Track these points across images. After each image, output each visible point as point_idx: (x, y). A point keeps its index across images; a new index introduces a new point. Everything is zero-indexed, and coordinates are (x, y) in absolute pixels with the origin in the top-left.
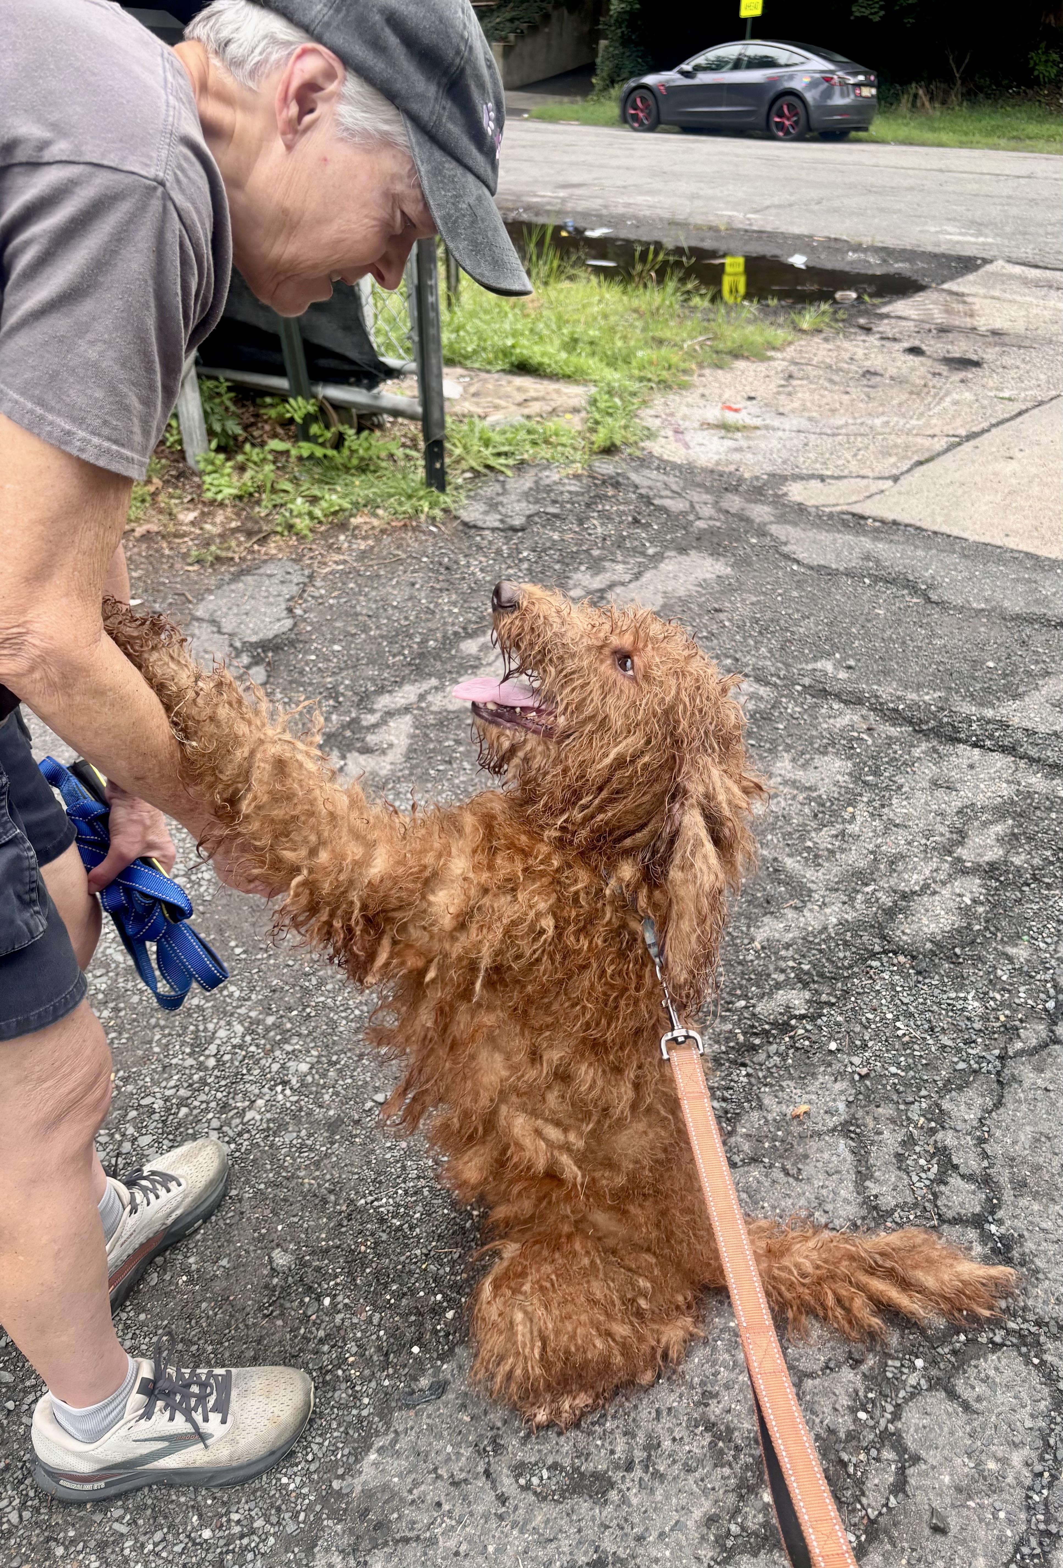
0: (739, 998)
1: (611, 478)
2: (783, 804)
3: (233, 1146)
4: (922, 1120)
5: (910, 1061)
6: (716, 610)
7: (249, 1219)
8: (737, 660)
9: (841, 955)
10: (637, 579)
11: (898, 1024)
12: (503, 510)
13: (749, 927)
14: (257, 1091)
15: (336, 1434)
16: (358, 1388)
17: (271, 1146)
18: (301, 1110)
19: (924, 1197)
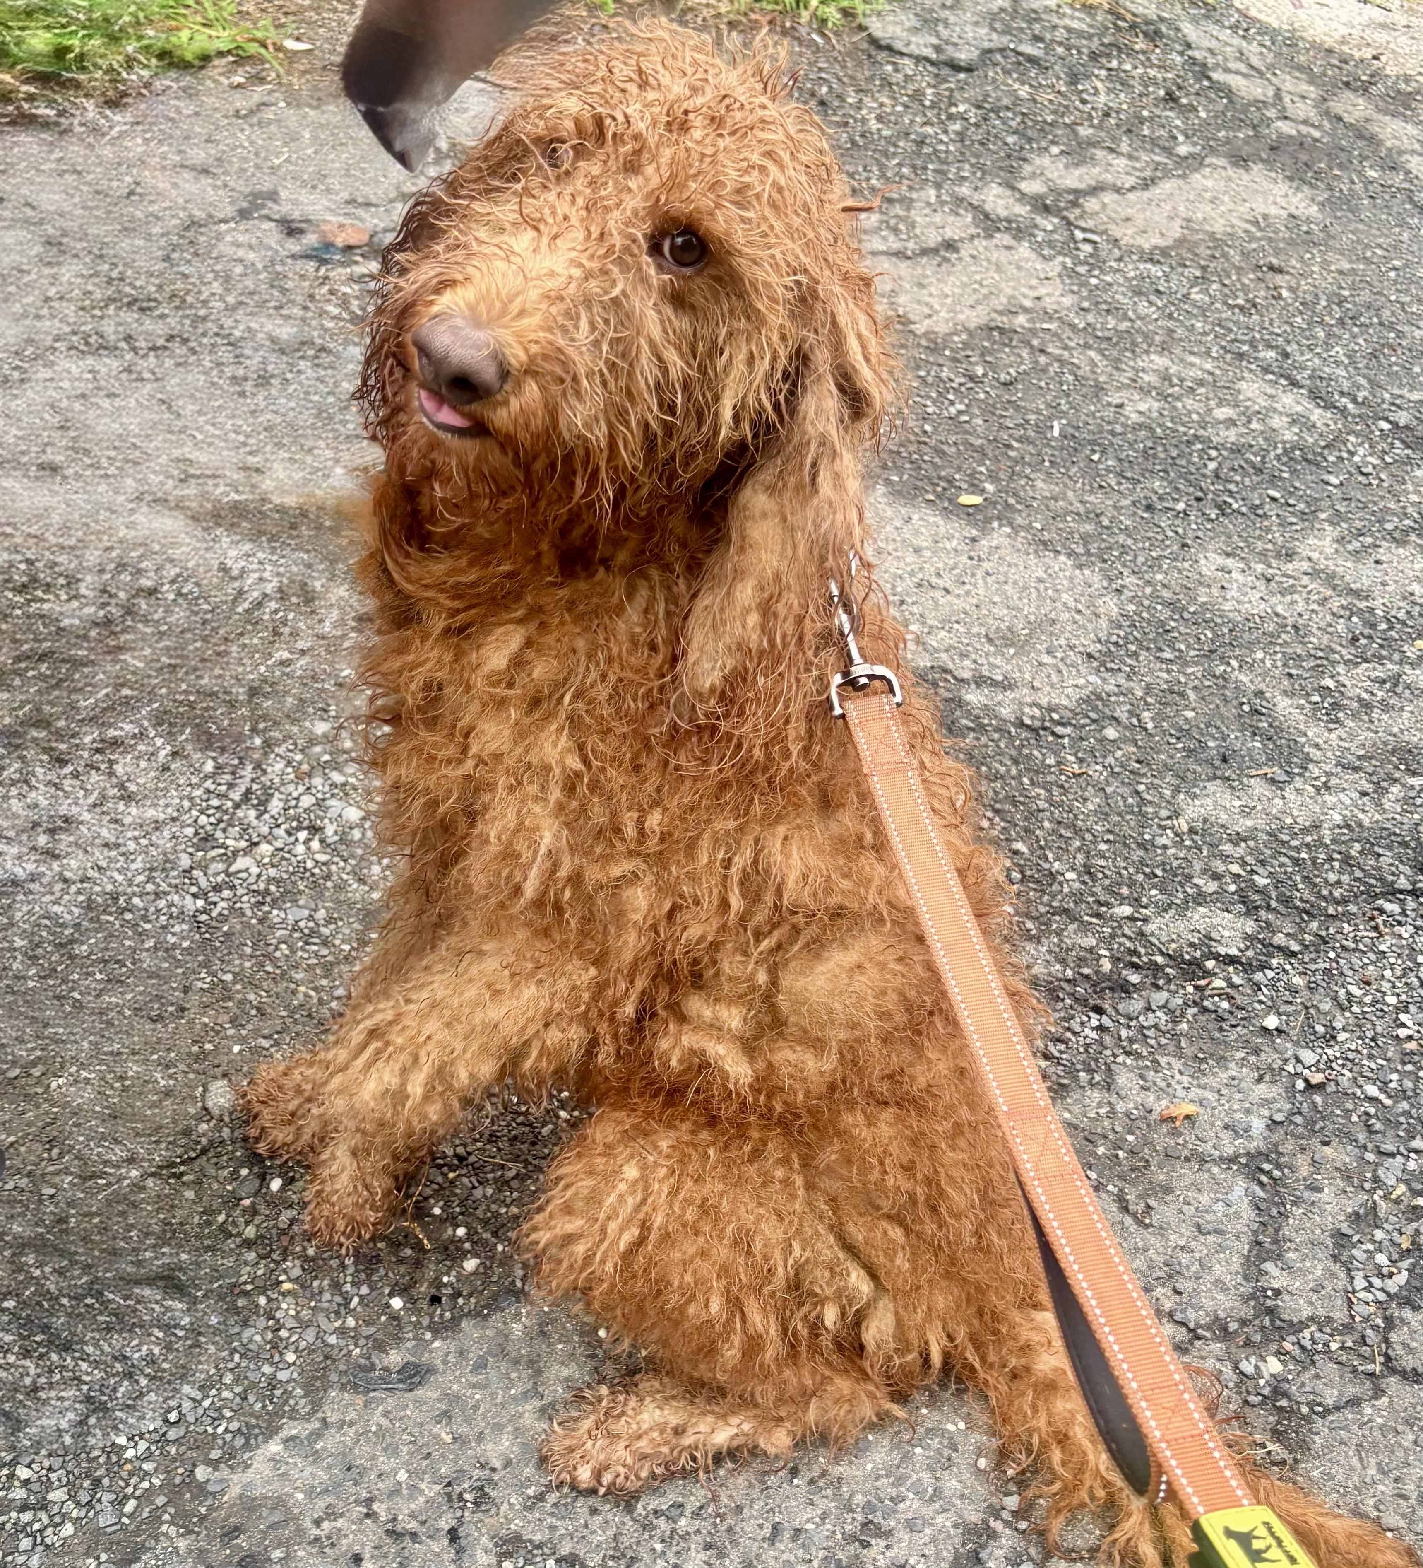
0: (1123, 900)
1: (1148, 22)
2: (1300, 607)
3: (200, 903)
4: (1402, 1188)
5: (1408, 1084)
6: (1271, 268)
7: (191, 1021)
8: (1286, 355)
9: (1332, 877)
10: (1146, 187)
11: (1403, 1017)
12: (944, 33)
13: (1177, 790)
14: (265, 830)
15: (226, 1394)
16: (284, 1333)
17: (261, 921)
18: (328, 877)
19: (1367, 1319)
